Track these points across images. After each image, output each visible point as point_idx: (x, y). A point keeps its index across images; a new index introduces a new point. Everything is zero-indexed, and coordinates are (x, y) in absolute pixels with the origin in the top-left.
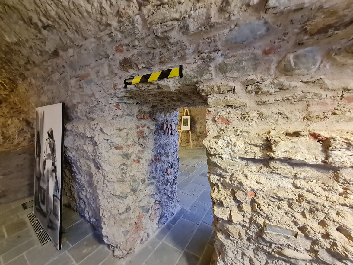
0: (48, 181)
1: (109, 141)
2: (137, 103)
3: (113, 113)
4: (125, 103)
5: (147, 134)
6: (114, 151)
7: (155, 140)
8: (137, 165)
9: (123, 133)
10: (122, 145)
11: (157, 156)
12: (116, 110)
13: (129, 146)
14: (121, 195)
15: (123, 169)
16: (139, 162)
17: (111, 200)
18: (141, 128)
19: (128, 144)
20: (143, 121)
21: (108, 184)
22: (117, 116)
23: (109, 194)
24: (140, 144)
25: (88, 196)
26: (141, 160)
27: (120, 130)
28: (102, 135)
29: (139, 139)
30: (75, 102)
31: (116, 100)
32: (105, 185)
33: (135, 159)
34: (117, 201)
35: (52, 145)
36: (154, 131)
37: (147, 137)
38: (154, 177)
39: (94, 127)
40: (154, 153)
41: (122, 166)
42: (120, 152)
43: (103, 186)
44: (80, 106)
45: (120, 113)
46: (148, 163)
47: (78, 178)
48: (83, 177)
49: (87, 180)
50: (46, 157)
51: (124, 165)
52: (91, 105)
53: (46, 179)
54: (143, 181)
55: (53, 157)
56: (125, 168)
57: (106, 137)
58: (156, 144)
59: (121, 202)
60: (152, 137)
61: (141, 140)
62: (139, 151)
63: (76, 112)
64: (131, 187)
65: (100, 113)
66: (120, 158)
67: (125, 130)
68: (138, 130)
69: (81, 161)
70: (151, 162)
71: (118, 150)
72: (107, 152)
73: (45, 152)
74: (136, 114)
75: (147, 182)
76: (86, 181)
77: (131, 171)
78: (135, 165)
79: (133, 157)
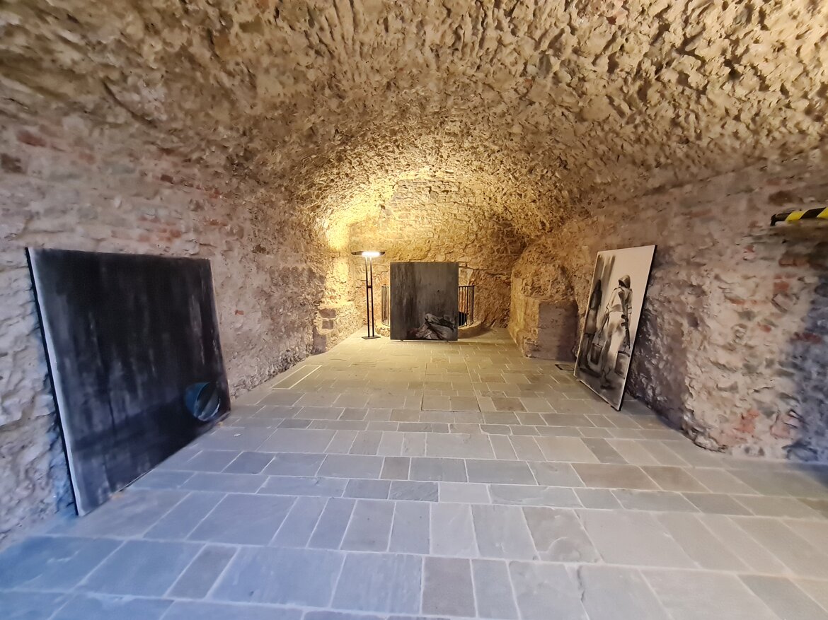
0: (610, 336)
1: (728, 291)
2: (784, 242)
3: (738, 257)
4: (764, 243)
5: (795, 291)
6: (729, 304)
7: (813, 302)
8: (764, 333)
9: (751, 283)
10: (745, 298)
11: (812, 331)
12: (746, 252)
13: (755, 302)
14: (727, 365)
15: (737, 331)
16: (767, 329)
17: (707, 369)
18: (784, 279)
19: (754, 298)
20: (790, 270)
21: (707, 347)
22: (746, 260)
23: (706, 361)
24: (776, 305)
25: (661, 366)
26: (773, 328)
27: (747, 278)
28: (716, 283)
29: (775, 295)
30: (672, 243)
31: (748, 240)
32: (702, 348)
33: (762, 324)
34: (717, 373)
35: (626, 296)
36: (814, 287)
37: (795, 295)
38: (795, 366)
39: (705, 273)
40: (804, 325)
41: (738, 328)
42: (739, 308)
43: (699, 349)
44: (679, 250)
45: (750, 256)
46: (787, 337)
47: (650, 340)
48: (659, 339)
49: (666, 343)
50: (610, 309)
51: (741, 326)
52: (701, 247)
53: (606, 335)
54: (770, 364)
55: (625, 308)
56: (741, 330)
57: (724, 286)
58: (814, 309)
59: (725, 375)
60: (805, 298)
61: (780, 299)
62: (772, 314)
63: (670, 256)
64: (745, 362)
65: (716, 257)
66: (736, 316)
67: (754, 279)
68: (778, 281)
69: (666, 317)
70: (795, 337)
71: (735, 305)
72: (718, 304)
73: (610, 303)
74: (779, 258)
75: (777, 366)
76: (663, 345)
77: (750, 338)
78: (760, 332)
79: (758, 319)
